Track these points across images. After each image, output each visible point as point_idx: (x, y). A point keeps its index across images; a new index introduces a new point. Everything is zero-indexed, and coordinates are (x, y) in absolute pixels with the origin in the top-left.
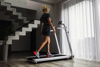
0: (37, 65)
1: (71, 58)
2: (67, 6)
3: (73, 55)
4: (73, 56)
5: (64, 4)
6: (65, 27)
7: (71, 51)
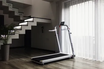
0: (44, 66)
3: (74, 54)
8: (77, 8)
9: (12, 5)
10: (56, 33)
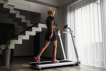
1: (77, 64)
2: (73, 9)
3: (80, 60)
4: (80, 62)
5: (70, 7)
6: (70, 31)
7: (77, 57)
8: (82, 12)
9: (19, 12)
10: (60, 37)
